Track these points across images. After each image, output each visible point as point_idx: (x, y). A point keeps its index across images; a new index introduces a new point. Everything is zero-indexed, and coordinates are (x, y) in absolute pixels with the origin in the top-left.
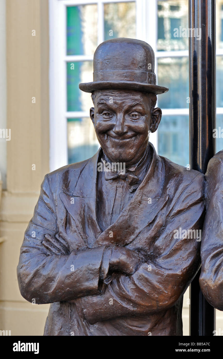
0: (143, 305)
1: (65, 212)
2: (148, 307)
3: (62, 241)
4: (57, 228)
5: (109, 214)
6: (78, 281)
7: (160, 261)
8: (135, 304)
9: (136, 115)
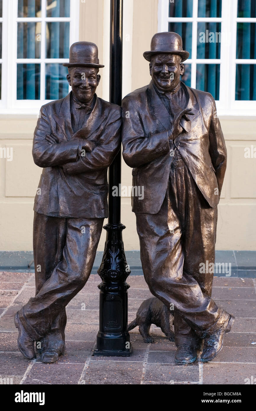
0: (96, 166)
1: (56, 124)
2: (98, 167)
3: (55, 138)
4: (52, 131)
5: (77, 125)
6: (67, 155)
7: (103, 146)
8: (92, 165)
9: (92, 79)
